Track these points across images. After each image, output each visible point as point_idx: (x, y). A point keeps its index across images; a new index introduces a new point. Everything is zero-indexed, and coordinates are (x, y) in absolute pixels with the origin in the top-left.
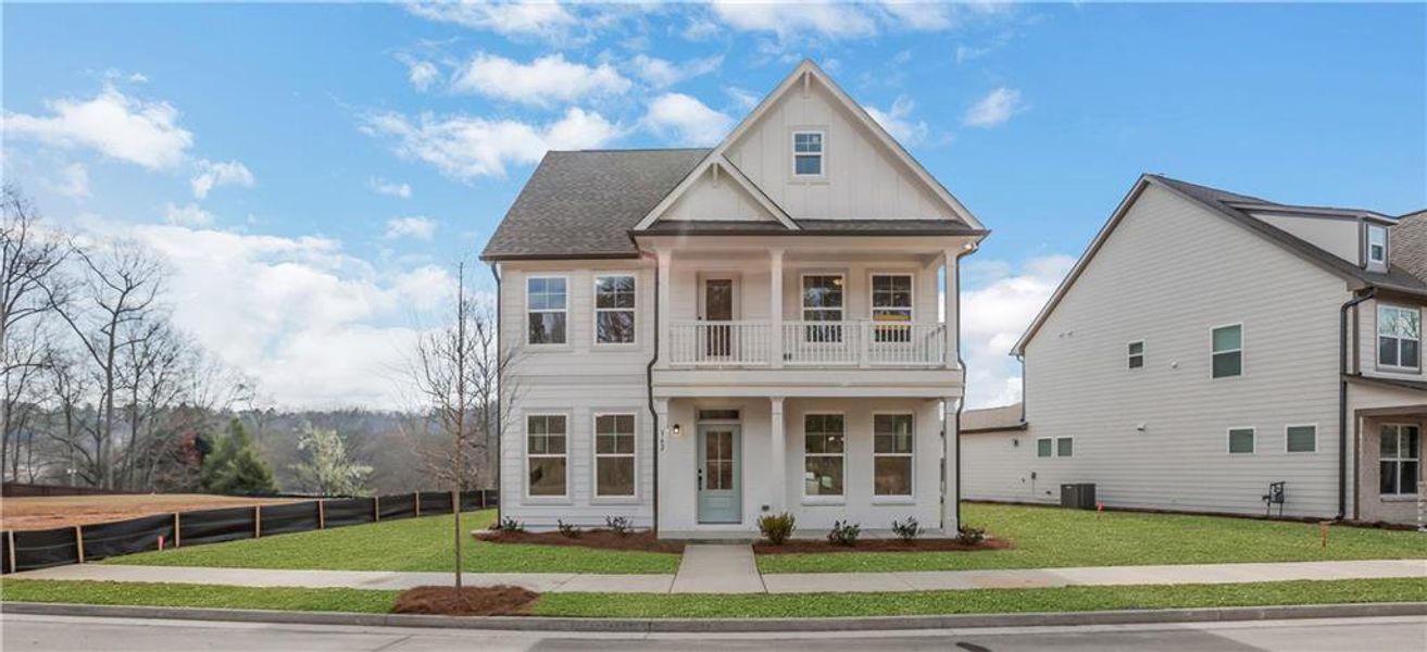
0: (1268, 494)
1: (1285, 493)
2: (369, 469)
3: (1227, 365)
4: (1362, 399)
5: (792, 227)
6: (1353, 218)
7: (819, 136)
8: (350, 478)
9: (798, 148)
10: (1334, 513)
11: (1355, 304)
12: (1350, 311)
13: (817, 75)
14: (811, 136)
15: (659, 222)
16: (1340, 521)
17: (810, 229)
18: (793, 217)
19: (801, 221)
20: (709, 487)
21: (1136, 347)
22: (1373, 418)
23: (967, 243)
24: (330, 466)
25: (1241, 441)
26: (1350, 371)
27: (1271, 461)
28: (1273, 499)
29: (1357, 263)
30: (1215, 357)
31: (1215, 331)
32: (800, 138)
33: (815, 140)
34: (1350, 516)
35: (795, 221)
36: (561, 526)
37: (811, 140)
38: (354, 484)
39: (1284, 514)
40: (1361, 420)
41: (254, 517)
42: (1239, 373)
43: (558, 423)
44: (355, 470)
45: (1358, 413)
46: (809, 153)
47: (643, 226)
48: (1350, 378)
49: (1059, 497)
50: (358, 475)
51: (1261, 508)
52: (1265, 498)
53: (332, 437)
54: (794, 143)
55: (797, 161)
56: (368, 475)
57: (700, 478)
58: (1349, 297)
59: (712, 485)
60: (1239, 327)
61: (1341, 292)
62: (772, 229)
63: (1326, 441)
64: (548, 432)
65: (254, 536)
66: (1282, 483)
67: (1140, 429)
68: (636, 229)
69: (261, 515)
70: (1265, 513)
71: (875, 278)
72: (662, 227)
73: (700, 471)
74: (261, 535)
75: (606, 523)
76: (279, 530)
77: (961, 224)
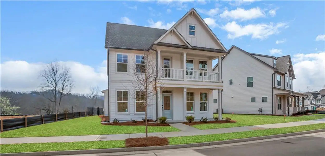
0: (259, 110)
1: (262, 110)
2: (18, 107)
3: (250, 84)
4: (276, 92)
5: (190, 47)
6: (272, 58)
7: (194, 27)
8: (12, 110)
9: (190, 29)
10: (271, 114)
11: (274, 74)
12: (273, 75)
13: (195, 12)
14: (193, 26)
15: (159, 42)
16: (272, 115)
17: (193, 48)
18: (191, 45)
19: (192, 46)
20: (165, 110)
21: (231, 80)
22: (278, 95)
23: (224, 55)
24: (5, 107)
25: (253, 100)
26: (274, 86)
27: (259, 104)
28: (260, 111)
29: (272, 66)
30: (248, 83)
31: (247, 78)
32: (190, 26)
33: (193, 27)
34: (274, 114)
35: (191, 46)
36: (132, 120)
37: (192, 27)
38: (13, 112)
39: (262, 114)
40: (276, 96)
41: (25, 121)
42: (252, 86)
43: (125, 93)
44: (14, 108)
45: (275, 94)
46: (192, 30)
47: (156, 42)
48: (274, 88)
49: (216, 112)
50: (15, 109)
51: (258, 113)
52: (259, 111)
53: (5, 98)
54: (189, 28)
55: (190, 32)
56: (18, 109)
57: (163, 108)
58: (273, 73)
59: (165, 109)
60: (252, 77)
61: (272, 71)
62: (185, 47)
63: (269, 99)
64: (123, 95)
65: (25, 127)
66: (262, 108)
67: (232, 97)
68: (154, 43)
69: (27, 120)
70: (258, 114)
71: (200, 61)
72: (160, 44)
73: (163, 106)
74: (27, 126)
75: (142, 119)
76: (32, 125)
77: (223, 51)
